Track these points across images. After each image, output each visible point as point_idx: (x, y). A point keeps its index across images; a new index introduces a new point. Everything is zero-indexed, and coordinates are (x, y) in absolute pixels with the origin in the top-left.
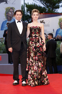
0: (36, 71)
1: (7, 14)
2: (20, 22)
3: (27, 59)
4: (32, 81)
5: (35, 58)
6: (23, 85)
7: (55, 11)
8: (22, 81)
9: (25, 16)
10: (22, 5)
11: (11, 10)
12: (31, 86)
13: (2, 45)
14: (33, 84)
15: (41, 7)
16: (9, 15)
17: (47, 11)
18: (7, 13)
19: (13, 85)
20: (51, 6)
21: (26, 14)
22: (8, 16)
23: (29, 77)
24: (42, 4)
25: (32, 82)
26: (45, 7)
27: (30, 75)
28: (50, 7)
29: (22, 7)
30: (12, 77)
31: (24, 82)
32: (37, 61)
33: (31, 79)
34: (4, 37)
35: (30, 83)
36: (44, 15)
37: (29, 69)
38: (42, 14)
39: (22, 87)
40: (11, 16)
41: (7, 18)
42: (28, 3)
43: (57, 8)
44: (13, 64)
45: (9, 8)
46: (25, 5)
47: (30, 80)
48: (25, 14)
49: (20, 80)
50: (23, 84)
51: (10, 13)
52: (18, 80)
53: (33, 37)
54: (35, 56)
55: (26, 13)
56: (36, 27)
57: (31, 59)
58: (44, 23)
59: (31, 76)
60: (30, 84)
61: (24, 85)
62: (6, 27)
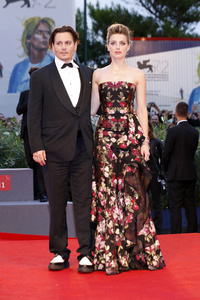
0: (119, 222)
1: (29, 41)
2: (71, 65)
3: (94, 184)
4: (110, 254)
5: (115, 181)
6: (81, 271)
7: (187, 32)
8: (80, 258)
9: (89, 47)
10: (79, 12)
11: (42, 27)
12: (107, 270)
13: (12, 141)
14: (113, 264)
15: (141, 17)
16: (36, 43)
17: (160, 32)
18: (28, 37)
19: (51, 270)
20: (174, 13)
21: (91, 40)
22: (33, 46)
23: (99, 242)
24: (144, 8)
25: (108, 259)
26: (154, 16)
27: (103, 235)
28: (170, 16)
29: (77, 16)
30: (46, 243)
31: (85, 261)
32: (123, 191)
33: (108, 248)
34: (19, 114)
35: (103, 262)
36: (151, 43)
37: (100, 216)
38: (143, 39)
39: (79, 277)
40: (43, 46)
41: (29, 54)
42: (98, 5)
43: (192, 21)
44: (47, 203)
45: (37, 22)
46: (88, 11)
47: (103, 253)
48: (88, 41)
49: (74, 255)
50: (81, 266)
51: (39, 37)
52: (66, 254)
53: (110, 118)
54: (117, 177)
55: (90, 38)
56: (120, 83)
57: (103, 184)
58: (151, 69)
59: (107, 237)
60: (104, 265)
61: (85, 270)
62: (26, 81)
